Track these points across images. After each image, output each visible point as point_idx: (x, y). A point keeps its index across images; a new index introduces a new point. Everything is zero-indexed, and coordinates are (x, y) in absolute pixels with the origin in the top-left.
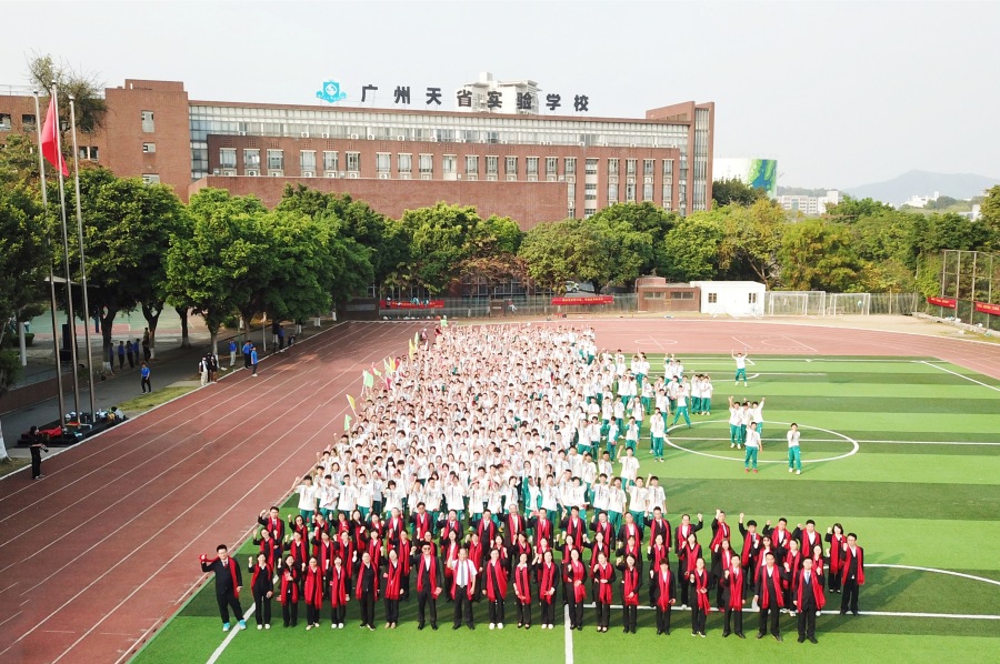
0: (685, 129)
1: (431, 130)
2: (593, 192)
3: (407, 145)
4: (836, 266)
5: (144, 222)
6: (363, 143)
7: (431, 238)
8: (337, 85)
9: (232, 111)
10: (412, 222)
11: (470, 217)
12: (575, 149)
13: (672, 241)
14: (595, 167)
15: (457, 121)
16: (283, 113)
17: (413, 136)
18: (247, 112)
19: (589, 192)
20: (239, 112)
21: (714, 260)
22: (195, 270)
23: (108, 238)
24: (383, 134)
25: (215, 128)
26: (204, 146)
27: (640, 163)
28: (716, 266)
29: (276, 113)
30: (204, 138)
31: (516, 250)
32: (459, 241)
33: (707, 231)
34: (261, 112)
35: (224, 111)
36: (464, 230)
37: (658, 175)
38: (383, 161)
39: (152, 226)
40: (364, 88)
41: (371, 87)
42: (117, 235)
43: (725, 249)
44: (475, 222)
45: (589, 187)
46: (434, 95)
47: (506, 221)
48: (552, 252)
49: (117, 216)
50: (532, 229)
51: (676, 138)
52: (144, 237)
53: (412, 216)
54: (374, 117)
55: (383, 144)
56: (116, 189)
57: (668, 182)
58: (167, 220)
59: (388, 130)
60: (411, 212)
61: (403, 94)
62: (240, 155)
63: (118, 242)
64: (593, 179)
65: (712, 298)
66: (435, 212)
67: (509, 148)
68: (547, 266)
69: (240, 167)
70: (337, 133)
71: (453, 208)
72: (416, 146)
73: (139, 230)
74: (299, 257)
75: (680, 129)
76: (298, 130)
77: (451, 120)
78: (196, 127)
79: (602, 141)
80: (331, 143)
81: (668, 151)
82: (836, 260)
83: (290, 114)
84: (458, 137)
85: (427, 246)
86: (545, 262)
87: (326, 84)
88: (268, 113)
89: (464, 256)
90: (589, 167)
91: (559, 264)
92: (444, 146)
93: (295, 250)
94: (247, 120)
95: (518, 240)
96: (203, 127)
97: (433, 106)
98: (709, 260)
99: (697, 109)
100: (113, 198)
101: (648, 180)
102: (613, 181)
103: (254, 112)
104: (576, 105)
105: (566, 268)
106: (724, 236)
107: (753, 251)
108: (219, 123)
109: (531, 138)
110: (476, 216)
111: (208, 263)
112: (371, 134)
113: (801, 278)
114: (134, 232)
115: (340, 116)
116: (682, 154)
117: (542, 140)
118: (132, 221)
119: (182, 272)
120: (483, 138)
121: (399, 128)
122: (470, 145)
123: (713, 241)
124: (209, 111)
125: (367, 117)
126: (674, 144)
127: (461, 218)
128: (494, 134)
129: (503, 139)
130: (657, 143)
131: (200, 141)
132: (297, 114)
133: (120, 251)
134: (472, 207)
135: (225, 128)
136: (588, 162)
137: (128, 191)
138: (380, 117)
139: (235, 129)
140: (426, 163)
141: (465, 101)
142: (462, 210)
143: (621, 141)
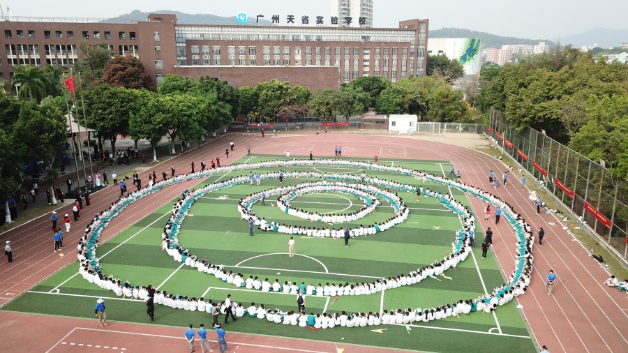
0: (414, 33)
1: (289, 35)
2: (368, 63)
3: (277, 43)
4: (453, 110)
5: (121, 107)
6: (257, 42)
7: (267, 96)
8: (245, 15)
9: (197, 29)
10: (260, 88)
11: (285, 87)
12: (359, 43)
13: (383, 95)
14: (368, 52)
15: (301, 30)
16: (220, 29)
17: (281, 38)
18: (203, 29)
19: (365, 63)
20: (200, 29)
21: (401, 105)
22: (140, 126)
23: (106, 114)
24: (266, 38)
25: (189, 36)
26: (184, 45)
27: (391, 50)
28: (402, 107)
29: (217, 29)
30: (184, 41)
31: (306, 101)
32: (279, 98)
33: (399, 91)
34: (210, 29)
35: (193, 29)
36: (282, 92)
37: (400, 55)
38: (266, 50)
39: (125, 108)
40: (258, 16)
41: (261, 16)
42: (111, 113)
43: (406, 99)
44: (287, 89)
45: (365, 61)
46: (291, 19)
47: (303, 88)
48: (320, 103)
49: (110, 105)
50: (313, 92)
51: (409, 37)
52: (122, 113)
53: (260, 86)
54: (262, 30)
55: (268, 42)
56: (111, 93)
57: (404, 58)
58: (131, 106)
59: (269, 35)
60: (260, 84)
61: (276, 18)
62: (200, 49)
63: (110, 116)
64: (367, 57)
65: (394, 124)
66: (269, 85)
67: (327, 43)
68: (318, 110)
69: (201, 54)
70: (245, 38)
71: (277, 82)
72: (282, 43)
73: (119, 111)
74: (189, 116)
75: (411, 32)
76: (227, 37)
77: (298, 30)
78: (180, 36)
79: (372, 39)
80: (242, 42)
81: (405, 44)
82: (453, 106)
83: (223, 29)
84: (302, 38)
85: (266, 100)
86: (317, 108)
87: (240, 15)
88: (213, 29)
89: (281, 105)
90: (365, 52)
91: (323, 109)
92: (295, 43)
93: (188, 113)
94: (204, 32)
95: (307, 97)
96: (184, 36)
97: (290, 24)
98: (399, 105)
99: (420, 22)
100: (109, 97)
101: (395, 57)
102: (377, 58)
103: (207, 29)
104: (360, 22)
105: (326, 111)
106: (406, 94)
107: (419, 101)
108: (192, 33)
109: (337, 38)
110: (289, 86)
111: (146, 123)
112: (261, 38)
113: (437, 114)
114: (117, 111)
115: (246, 29)
116: (412, 45)
117: (343, 39)
118: (116, 107)
119: (135, 127)
120: (314, 39)
121: (274, 34)
122: (308, 42)
123: (401, 96)
124: (186, 28)
125: (259, 30)
126: (408, 40)
127: (281, 87)
128: (319, 36)
129: (324, 39)
130: (399, 40)
131: (182, 43)
132: (227, 29)
133: (111, 119)
134: (287, 82)
135: (194, 36)
136: (365, 49)
137: (115, 94)
138: (265, 30)
139: (198, 37)
140: (286, 50)
141: (305, 21)
142: (281, 84)
143: (382, 39)
